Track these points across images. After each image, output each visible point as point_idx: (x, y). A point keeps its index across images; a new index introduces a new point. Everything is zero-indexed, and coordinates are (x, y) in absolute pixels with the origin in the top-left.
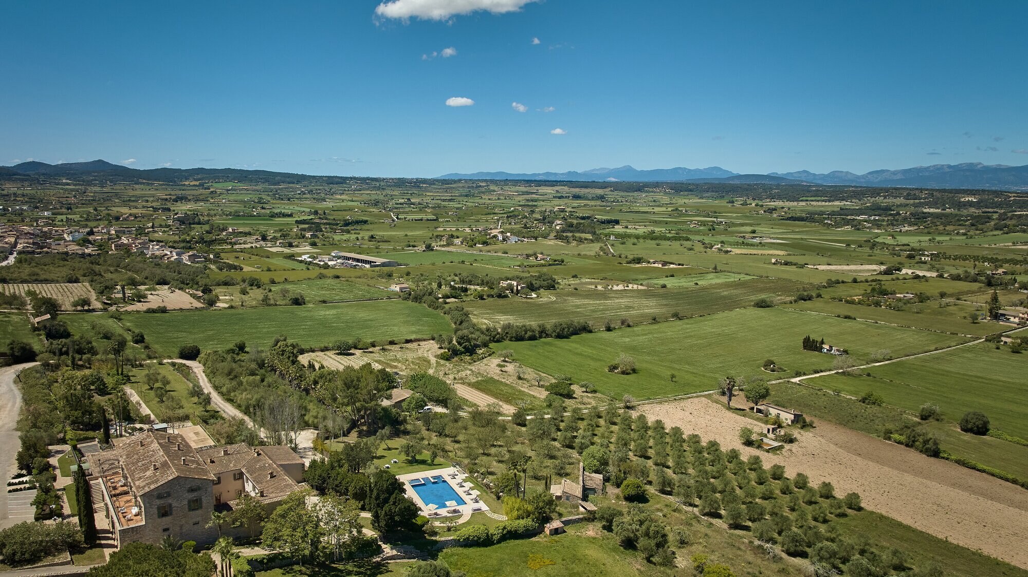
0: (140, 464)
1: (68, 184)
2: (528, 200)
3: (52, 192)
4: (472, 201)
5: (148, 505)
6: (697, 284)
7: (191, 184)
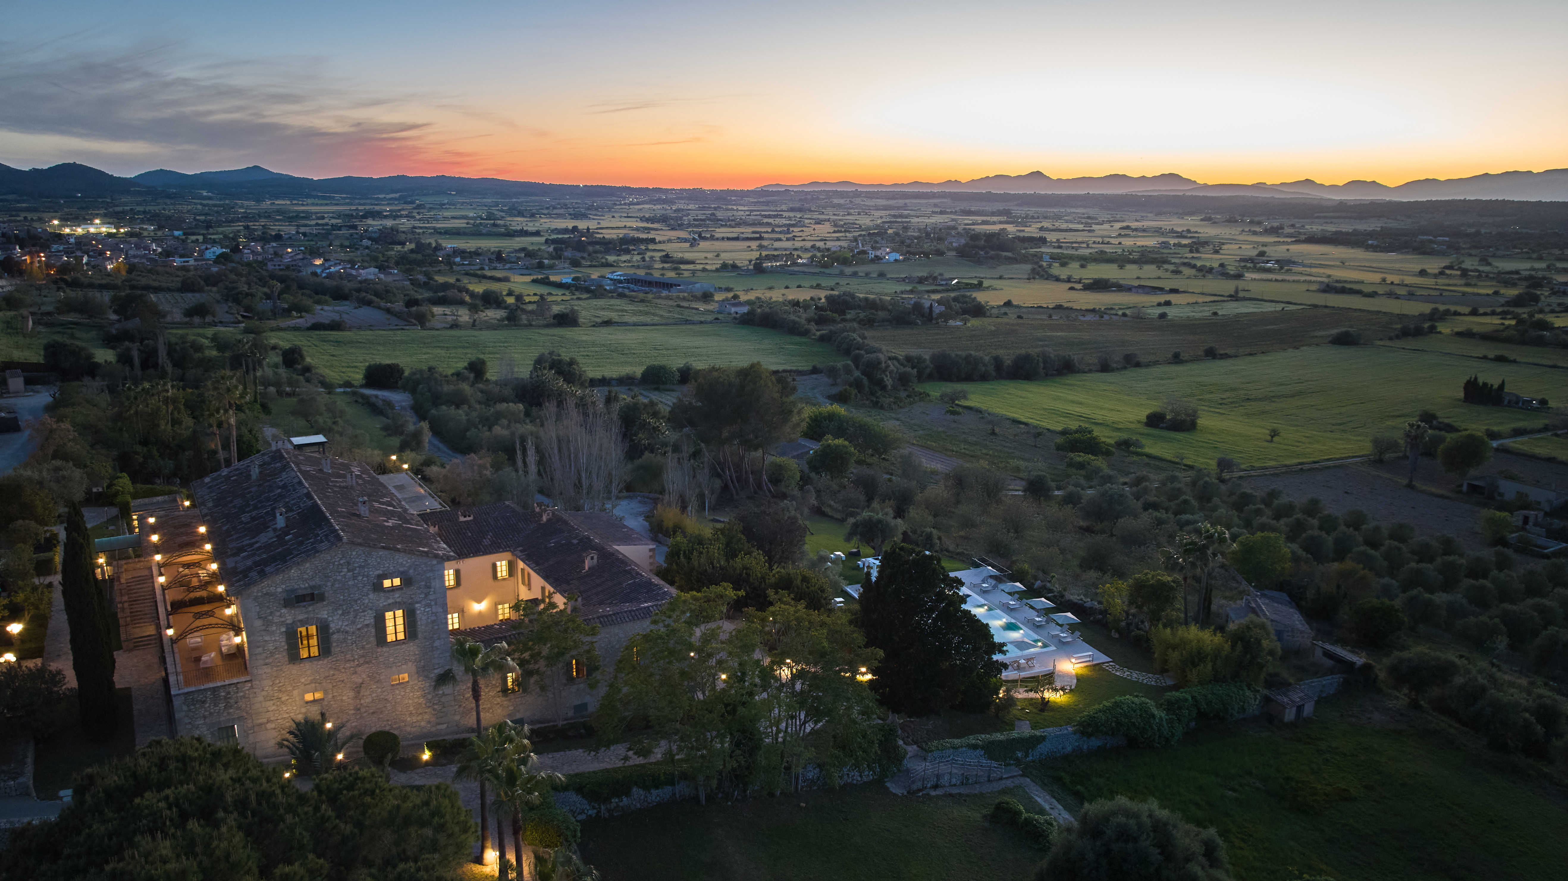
0: (245, 518)
1: (210, 198)
2: (895, 216)
3: (186, 208)
4: (809, 216)
5: (258, 623)
6: (1215, 314)
7: (388, 196)
